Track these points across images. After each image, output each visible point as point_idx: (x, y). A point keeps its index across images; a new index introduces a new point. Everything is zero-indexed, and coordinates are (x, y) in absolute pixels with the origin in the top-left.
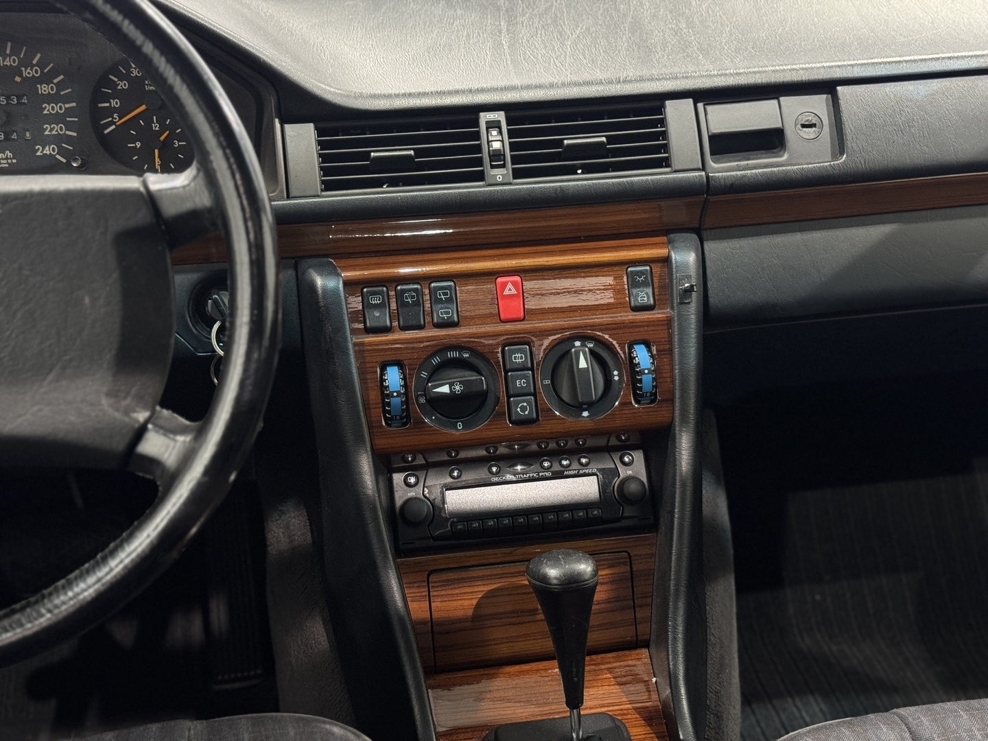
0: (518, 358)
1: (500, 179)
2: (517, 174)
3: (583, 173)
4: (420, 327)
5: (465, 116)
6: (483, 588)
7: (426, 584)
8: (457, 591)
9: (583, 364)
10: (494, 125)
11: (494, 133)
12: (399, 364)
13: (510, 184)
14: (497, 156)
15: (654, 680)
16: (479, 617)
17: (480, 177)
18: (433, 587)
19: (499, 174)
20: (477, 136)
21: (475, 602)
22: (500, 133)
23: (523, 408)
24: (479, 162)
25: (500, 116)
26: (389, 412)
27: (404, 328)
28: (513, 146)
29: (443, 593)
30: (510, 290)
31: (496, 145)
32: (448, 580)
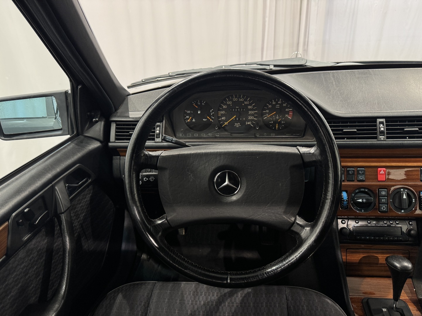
0: (383, 193)
1: (382, 139)
2: (388, 138)
3: (408, 138)
4: (353, 181)
5: (372, 120)
6: (362, 255)
7: (346, 252)
8: (355, 255)
9: (405, 197)
10: (381, 123)
11: (381, 125)
12: (346, 191)
13: (385, 141)
14: (382, 133)
15: (415, 290)
16: (360, 263)
17: (376, 138)
18: (348, 253)
19: (382, 137)
20: (376, 126)
21: (360, 259)
22: (383, 125)
23: (384, 208)
24: (376, 134)
25: (383, 120)
26: (343, 205)
27: (348, 181)
28: (387, 129)
29: (351, 255)
30: (382, 172)
31: (382, 129)
32: (352, 252)
